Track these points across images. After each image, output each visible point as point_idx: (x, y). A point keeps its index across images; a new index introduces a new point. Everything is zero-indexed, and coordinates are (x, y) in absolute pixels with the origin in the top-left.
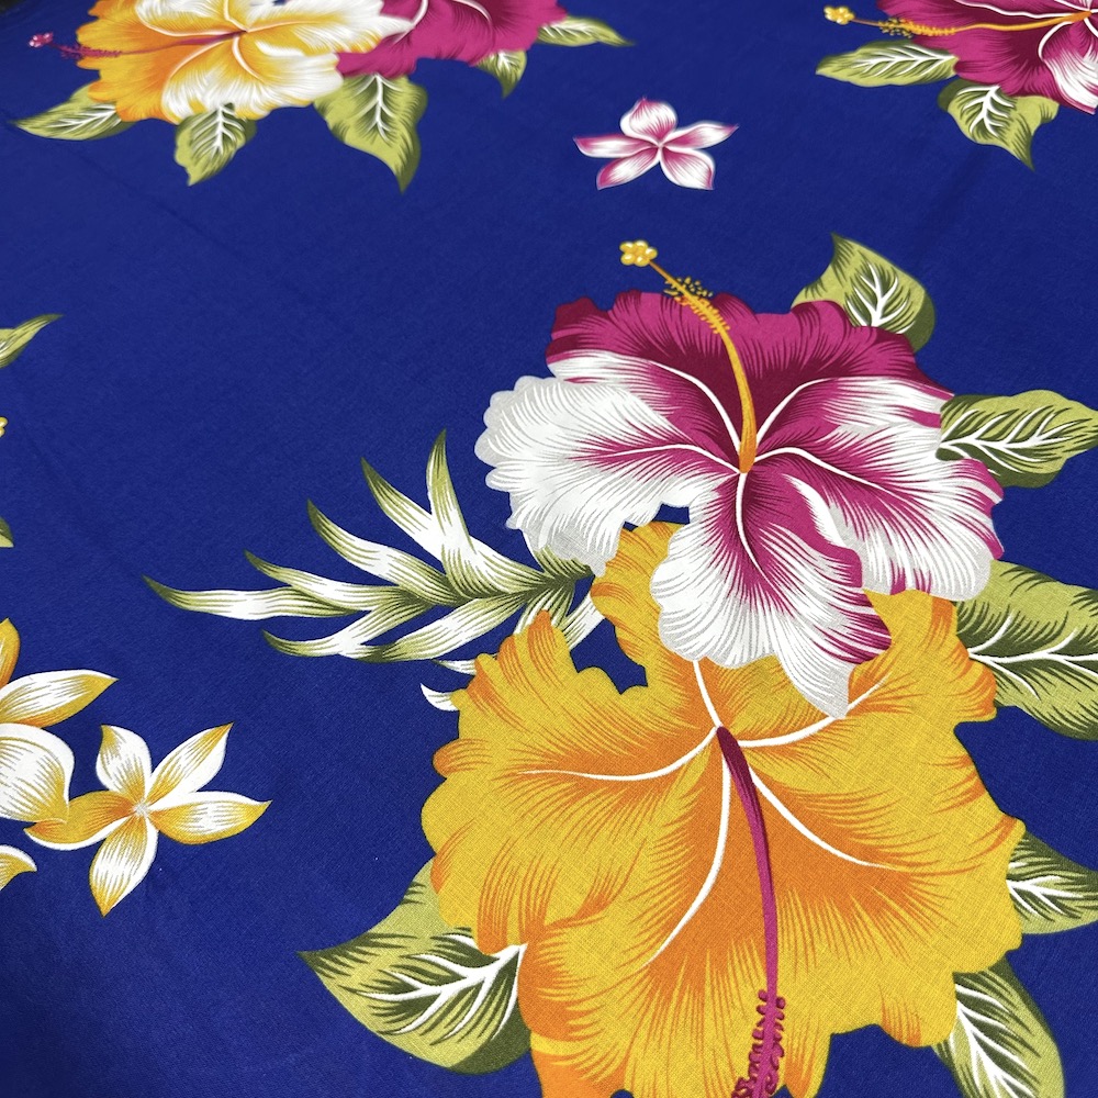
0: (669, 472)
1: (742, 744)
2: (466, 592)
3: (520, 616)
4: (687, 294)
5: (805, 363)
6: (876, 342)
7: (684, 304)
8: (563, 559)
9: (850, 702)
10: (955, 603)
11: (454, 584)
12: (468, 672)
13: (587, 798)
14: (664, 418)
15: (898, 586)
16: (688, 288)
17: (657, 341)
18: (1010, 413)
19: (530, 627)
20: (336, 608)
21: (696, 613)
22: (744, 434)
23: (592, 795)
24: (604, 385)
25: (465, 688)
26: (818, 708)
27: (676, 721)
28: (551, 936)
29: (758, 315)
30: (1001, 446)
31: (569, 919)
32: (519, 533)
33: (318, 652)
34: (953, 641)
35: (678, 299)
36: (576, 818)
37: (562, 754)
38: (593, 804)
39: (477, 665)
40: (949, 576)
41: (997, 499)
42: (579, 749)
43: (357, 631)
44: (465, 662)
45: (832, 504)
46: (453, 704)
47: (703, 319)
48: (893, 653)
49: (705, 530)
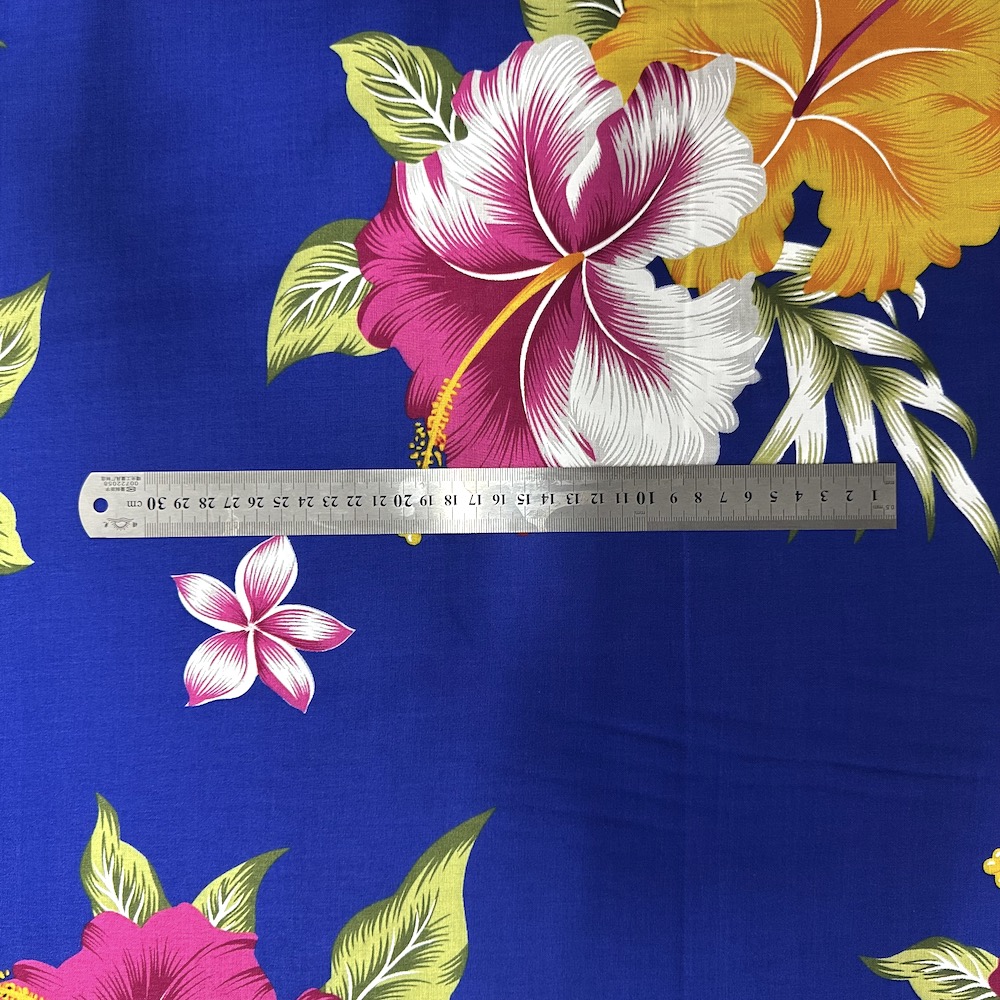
0: (625, 306)
1: (795, 97)
2: (834, 355)
3: (823, 302)
4: (432, 443)
5: (442, 294)
6: (376, 257)
7: (444, 437)
8: (758, 313)
9: (716, 57)
10: (590, 46)
11: (835, 370)
12: (888, 298)
13: (903, 156)
14: (576, 354)
15: (606, 85)
16: (424, 448)
17: (501, 424)
18: (384, 113)
19: (823, 289)
20: (917, 429)
21: (726, 194)
22: (547, 283)
23: (898, 154)
24: (576, 426)
25: (899, 290)
26: (735, 72)
27: (813, 145)
28: (991, 108)
29: (414, 369)
30: (422, 102)
31: (974, 108)
32: (758, 366)
33: (954, 408)
34: (621, 28)
35: (442, 447)
36: (918, 152)
37: (888, 193)
38: (901, 149)
39: (880, 295)
40: (570, 63)
41: (477, 74)
42: (878, 186)
43: (921, 398)
44: (883, 306)
45: (565, 176)
46: (915, 287)
47: (451, 407)
48: (658, 56)
49: (654, 242)
